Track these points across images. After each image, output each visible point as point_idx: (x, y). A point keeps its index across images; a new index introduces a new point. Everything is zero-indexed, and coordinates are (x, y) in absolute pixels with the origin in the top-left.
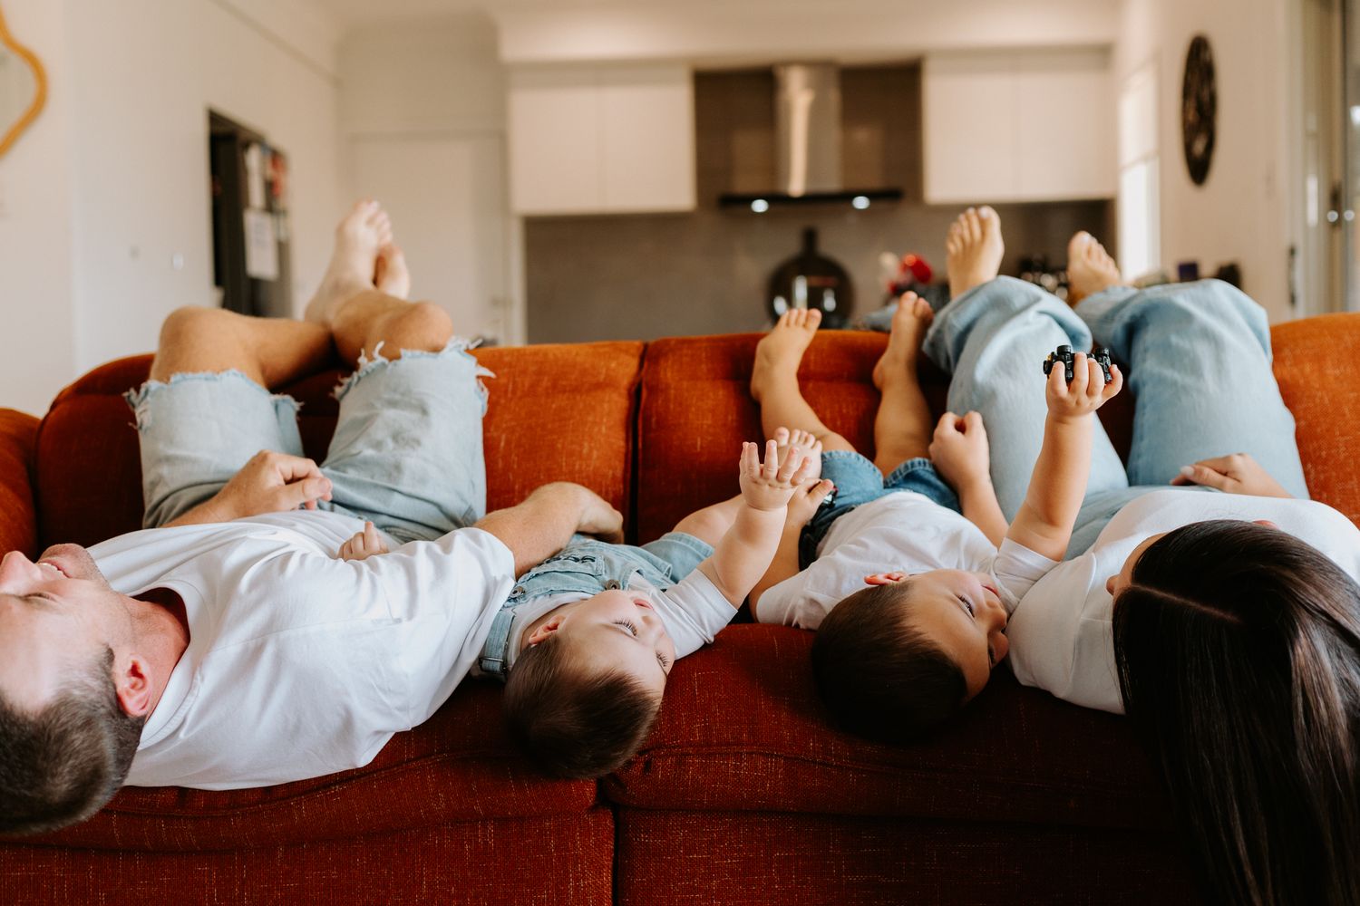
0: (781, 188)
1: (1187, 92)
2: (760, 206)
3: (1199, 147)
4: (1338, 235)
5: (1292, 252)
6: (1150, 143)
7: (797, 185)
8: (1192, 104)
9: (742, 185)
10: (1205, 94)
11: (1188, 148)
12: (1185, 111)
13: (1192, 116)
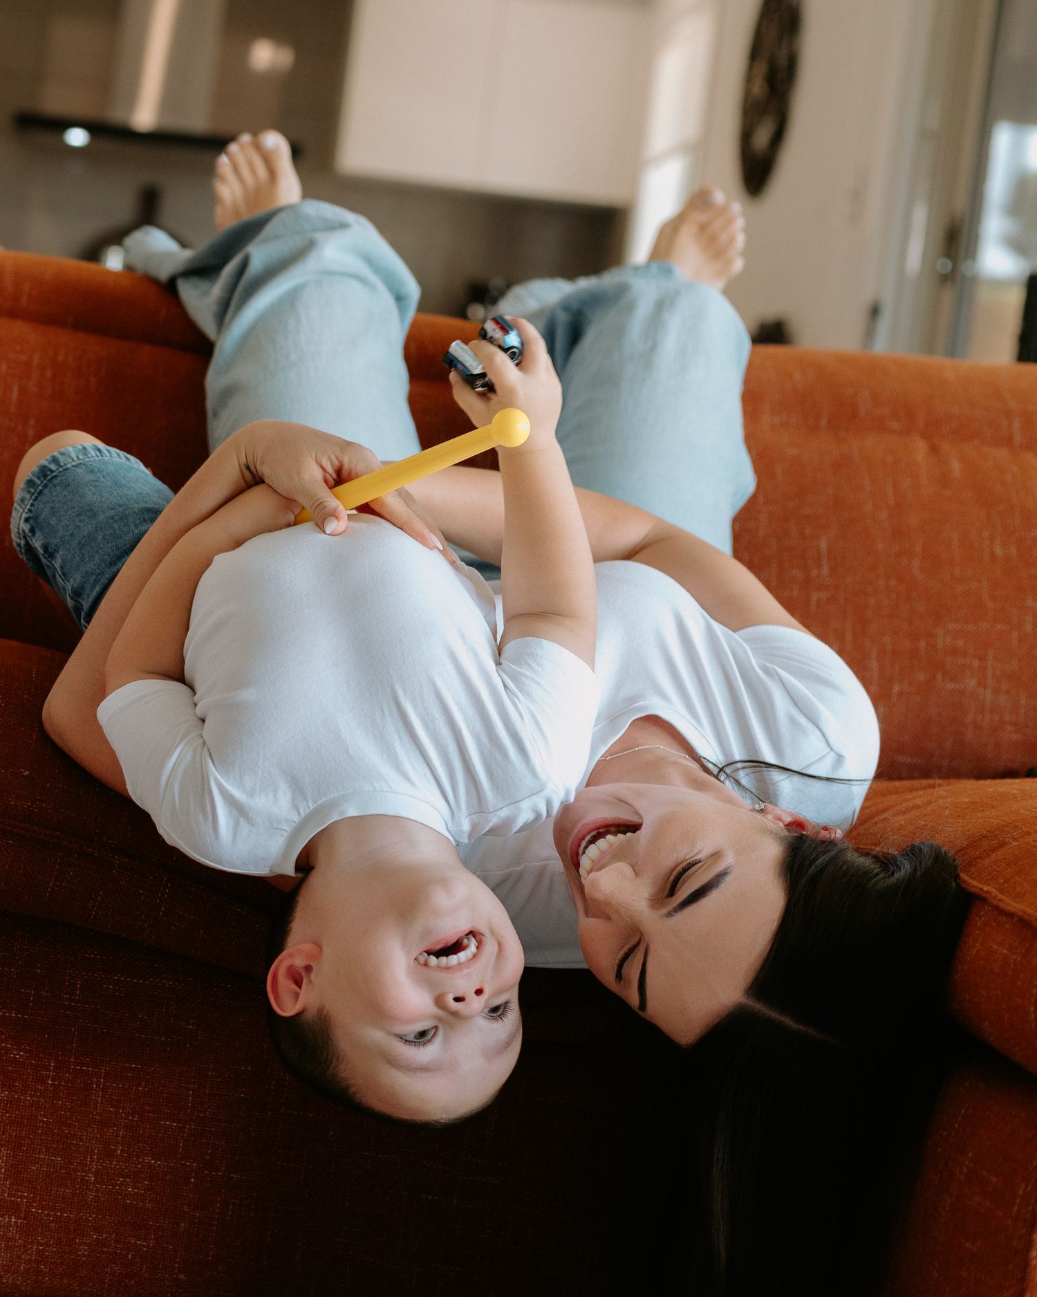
0: (116, 115)
1: (755, 52)
2: (77, 137)
3: (762, 138)
4: (948, 296)
5: (875, 312)
6: (691, 128)
7: (145, 116)
8: (761, 69)
9: (53, 102)
10: (782, 56)
11: (746, 137)
12: (749, 79)
13: (758, 88)
